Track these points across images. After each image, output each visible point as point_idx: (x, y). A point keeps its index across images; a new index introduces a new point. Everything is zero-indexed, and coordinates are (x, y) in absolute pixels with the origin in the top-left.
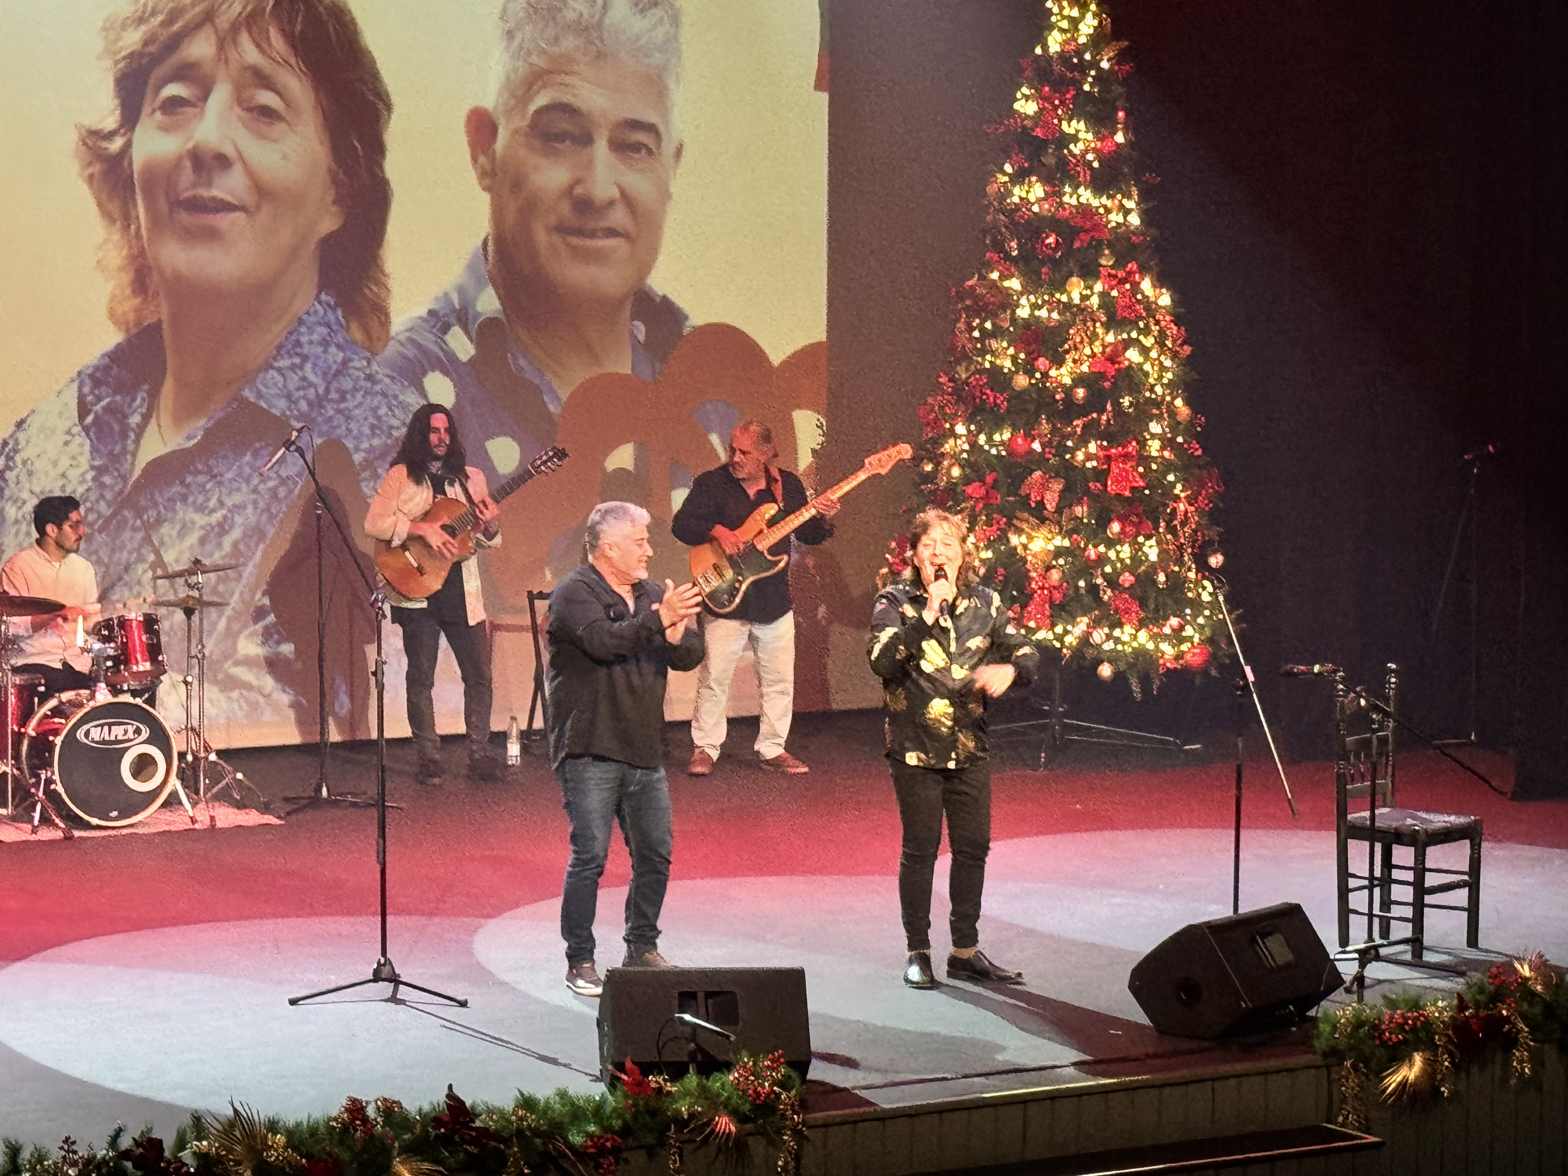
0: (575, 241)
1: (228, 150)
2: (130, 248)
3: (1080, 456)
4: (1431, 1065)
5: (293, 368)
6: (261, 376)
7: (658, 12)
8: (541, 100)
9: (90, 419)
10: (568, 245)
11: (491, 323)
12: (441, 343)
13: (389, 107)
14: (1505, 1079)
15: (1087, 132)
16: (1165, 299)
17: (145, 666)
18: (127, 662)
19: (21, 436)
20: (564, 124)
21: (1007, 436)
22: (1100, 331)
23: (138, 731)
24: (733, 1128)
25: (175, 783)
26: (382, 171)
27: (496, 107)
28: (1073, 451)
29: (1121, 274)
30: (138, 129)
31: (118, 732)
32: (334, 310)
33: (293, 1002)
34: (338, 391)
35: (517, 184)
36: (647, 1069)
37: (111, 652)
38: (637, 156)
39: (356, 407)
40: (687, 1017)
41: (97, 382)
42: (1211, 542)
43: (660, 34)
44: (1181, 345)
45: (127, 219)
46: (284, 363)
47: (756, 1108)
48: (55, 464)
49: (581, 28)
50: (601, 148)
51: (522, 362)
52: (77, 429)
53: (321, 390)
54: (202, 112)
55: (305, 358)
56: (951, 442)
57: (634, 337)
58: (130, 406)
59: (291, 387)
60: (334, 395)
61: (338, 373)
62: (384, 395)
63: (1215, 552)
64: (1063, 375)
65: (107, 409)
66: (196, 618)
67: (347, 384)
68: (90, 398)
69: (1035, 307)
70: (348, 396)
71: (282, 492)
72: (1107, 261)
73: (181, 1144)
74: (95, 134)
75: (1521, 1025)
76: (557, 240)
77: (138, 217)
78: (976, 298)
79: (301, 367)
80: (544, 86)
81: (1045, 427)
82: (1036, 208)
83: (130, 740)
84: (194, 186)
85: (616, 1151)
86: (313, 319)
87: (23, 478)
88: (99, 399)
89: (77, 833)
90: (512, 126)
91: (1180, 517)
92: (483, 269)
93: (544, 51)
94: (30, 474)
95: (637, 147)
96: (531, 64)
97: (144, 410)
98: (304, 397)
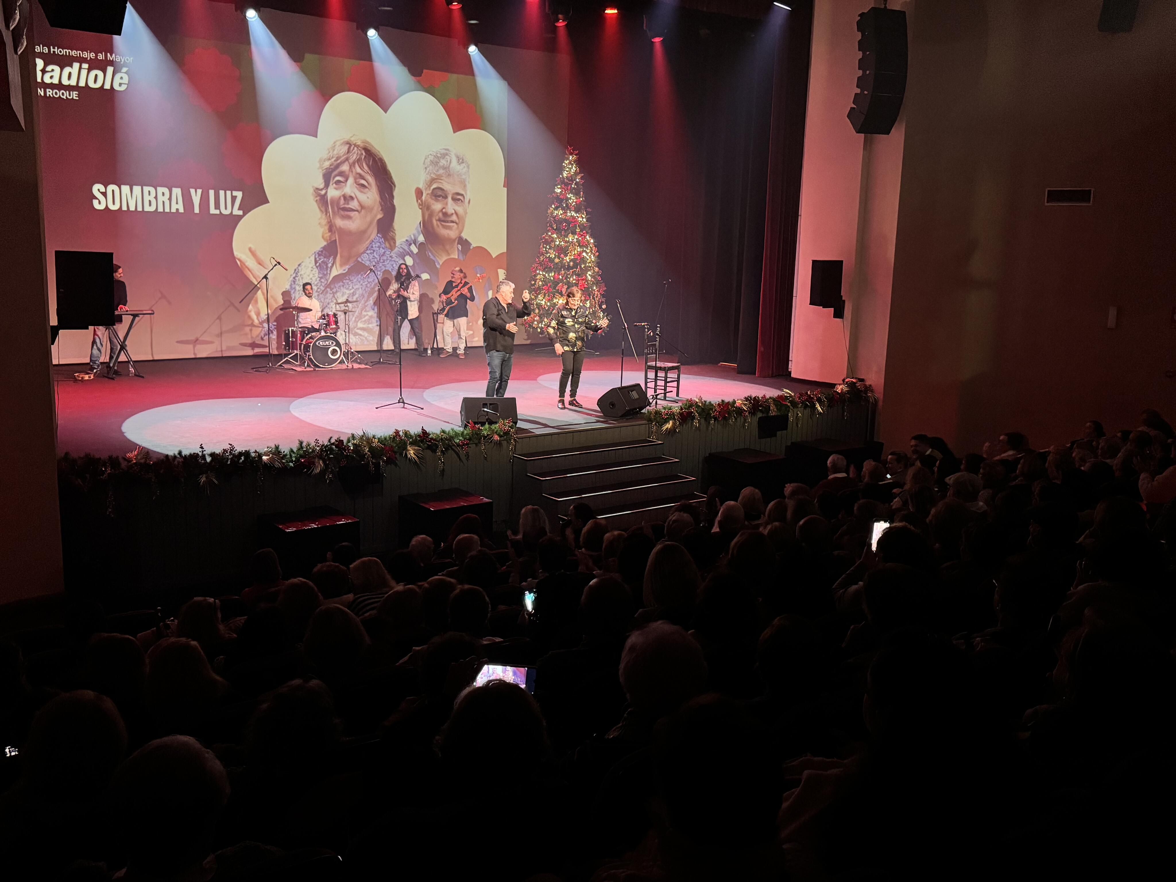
0: (443, 223)
1: (353, 195)
2: (328, 220)
3: (571, 279)
4: (674, 424)
5: (371, 253)
6: (363, 255)
7: (464, 165)
8: (434, 186)
9: (318, 264)
10: (442, 225)
11: (422, 243)
12: (409, 249)
13: (395, 186)
14: (692, 428)
15: (573, 197)
16: (592, 241)
17: (334, 326)
18: (329, 325)
19: (300, 268)
20: (440, 193)
21: (553, 274)
22: (576, 248)
23: (332, 343)
24: (498, 439)
25: (342, 356)
26: (393, 202)
27: (423, 187)
28: (570, 278)
29: (582, 234)
30: (329, 188)
31: (327, 343)
32: (381, 238)
33: (377, 408)
34: (383, 260)
35: (428, 208)
36: (475, 423)
37: (325, 322)
38: (459, 202)
39: (388, 264)
40: (485, 409)
41: (319, 255)
42: (603, 302)
43: (464, 170)
44: (596, 252)
45: (327, 211)
46: (368, 252)
47: (504, 433)
48: (309, 276)
49: (444, 168)
50: (450, 199)
51: (430, 254)
52: (315, 267)
53: (378, 259)
54: (346, 185)
55: (374, 251)
56: (539, 276)
57: (458, 249)
58: (328, 261)
59: (371, 258)
60: (381, 261)
61: (383, 255)
62: (395, 261)
63: (604, 304)
64: (567, 259)
65: (322, 262)
66: (347, 314)
67: (385, 258)
68: (318, 259)
69: (560, 242)
70: (385, 261)
71: (369, 285)
72: (578, 230)
73: (349, 441)
74: (317, 189)
75: (696, 414)
76: (438, 223)
77: (329, 212)
78: (546, 240)
79: (373, 253)
80: (434, 183)
81: (563, 272)
82: (560, 216)
83: (330, 345)
84: (344, 204)
85: (467, 444)
86: (376, 241)
87: (300, 279)
88: (320, 259)
89: (317, 369)
90: (427, 193)
91: (596, 295)
92: (420, 230)
93: (435, 174)
94: (302, 278)
95: (459, 200)
96: (432, 177)
97: (332, 262)
98: (374, 261)
